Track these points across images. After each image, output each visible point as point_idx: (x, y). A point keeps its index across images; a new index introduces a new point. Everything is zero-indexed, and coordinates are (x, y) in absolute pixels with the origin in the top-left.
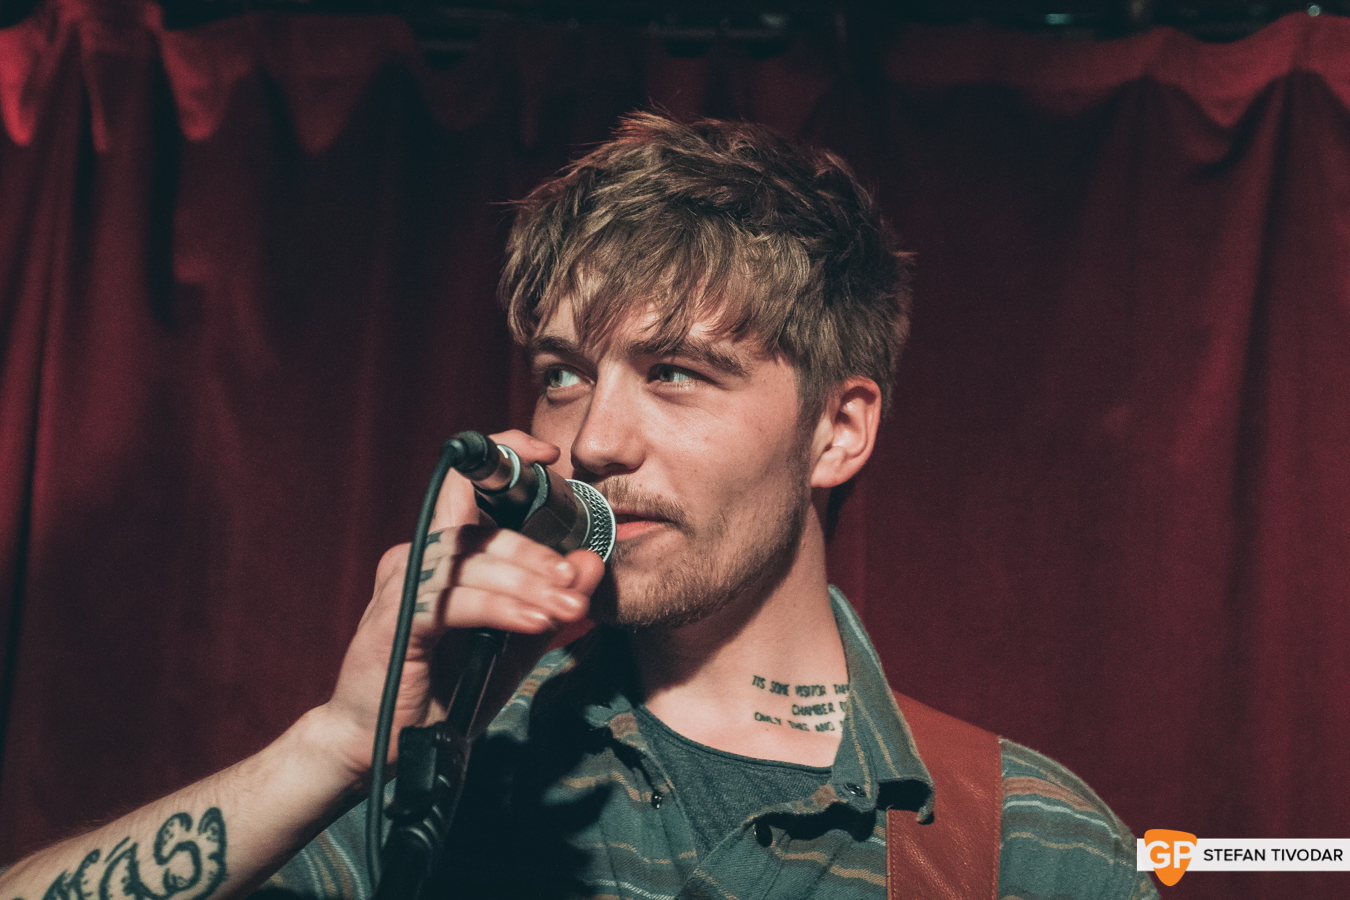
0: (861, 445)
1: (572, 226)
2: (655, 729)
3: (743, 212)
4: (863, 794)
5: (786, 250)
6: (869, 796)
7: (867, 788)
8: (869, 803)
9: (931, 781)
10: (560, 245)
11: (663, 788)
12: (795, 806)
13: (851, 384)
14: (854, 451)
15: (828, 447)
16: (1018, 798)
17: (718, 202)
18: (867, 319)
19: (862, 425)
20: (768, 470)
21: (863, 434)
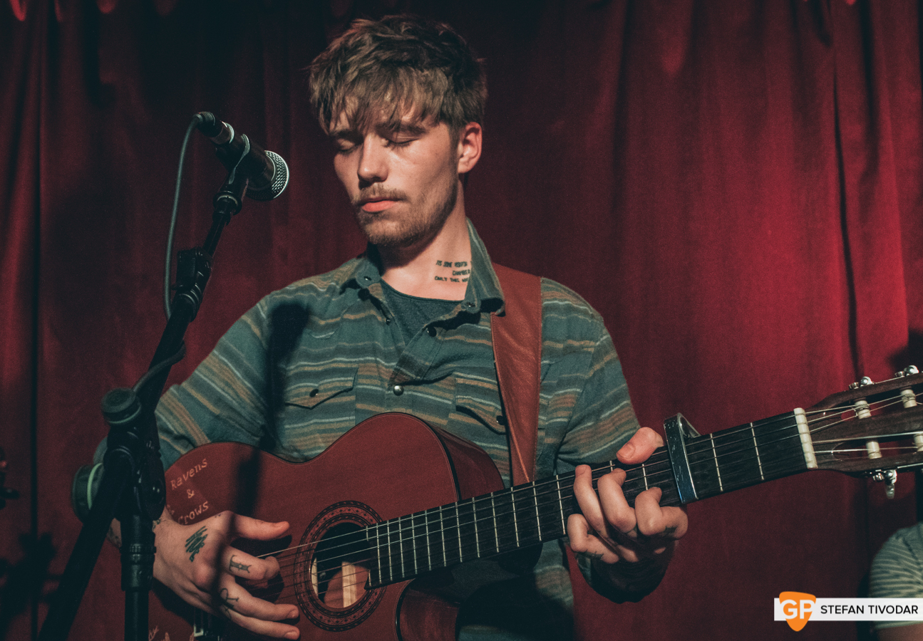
0: (476, 152)
1: (340, 78)
2: (388, 289)
3: (415, 63)
4: (474, 306)
5: (436, 75)
6: (476, 306)
7: (476, 303)
8: (477, 309)
9: (503, 298)
10: (335, 87)
11: (390, 316)
12: (444, 317)
13: (468, 127)
14: (473, 155)
15: (462, 156)
16: (548, 300)
17: (404, 60)
18: (471, 95)
19: (475, 143)
20: (440, 171)
21: (476, 147)
